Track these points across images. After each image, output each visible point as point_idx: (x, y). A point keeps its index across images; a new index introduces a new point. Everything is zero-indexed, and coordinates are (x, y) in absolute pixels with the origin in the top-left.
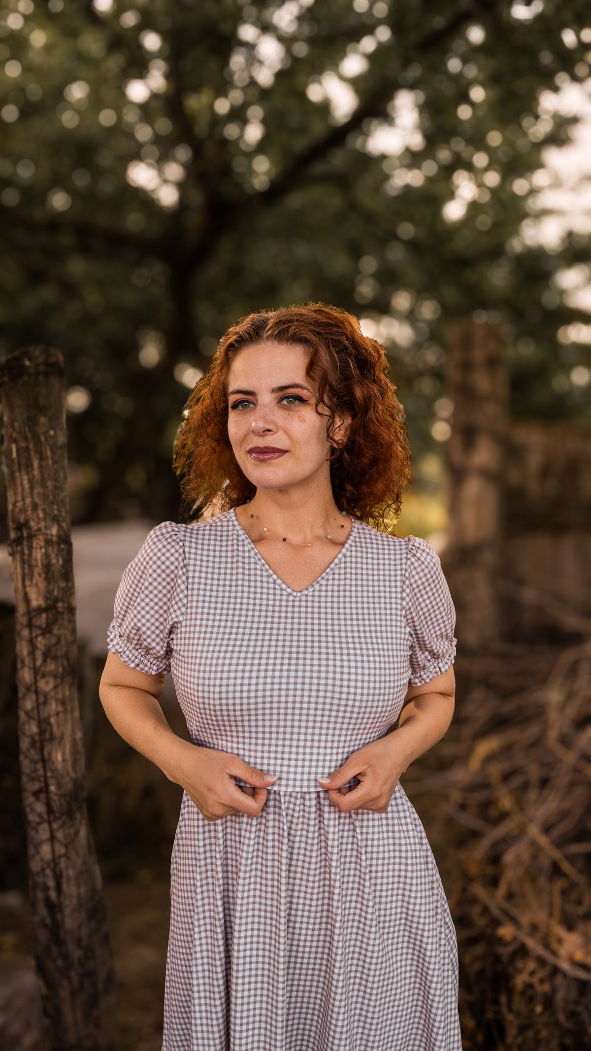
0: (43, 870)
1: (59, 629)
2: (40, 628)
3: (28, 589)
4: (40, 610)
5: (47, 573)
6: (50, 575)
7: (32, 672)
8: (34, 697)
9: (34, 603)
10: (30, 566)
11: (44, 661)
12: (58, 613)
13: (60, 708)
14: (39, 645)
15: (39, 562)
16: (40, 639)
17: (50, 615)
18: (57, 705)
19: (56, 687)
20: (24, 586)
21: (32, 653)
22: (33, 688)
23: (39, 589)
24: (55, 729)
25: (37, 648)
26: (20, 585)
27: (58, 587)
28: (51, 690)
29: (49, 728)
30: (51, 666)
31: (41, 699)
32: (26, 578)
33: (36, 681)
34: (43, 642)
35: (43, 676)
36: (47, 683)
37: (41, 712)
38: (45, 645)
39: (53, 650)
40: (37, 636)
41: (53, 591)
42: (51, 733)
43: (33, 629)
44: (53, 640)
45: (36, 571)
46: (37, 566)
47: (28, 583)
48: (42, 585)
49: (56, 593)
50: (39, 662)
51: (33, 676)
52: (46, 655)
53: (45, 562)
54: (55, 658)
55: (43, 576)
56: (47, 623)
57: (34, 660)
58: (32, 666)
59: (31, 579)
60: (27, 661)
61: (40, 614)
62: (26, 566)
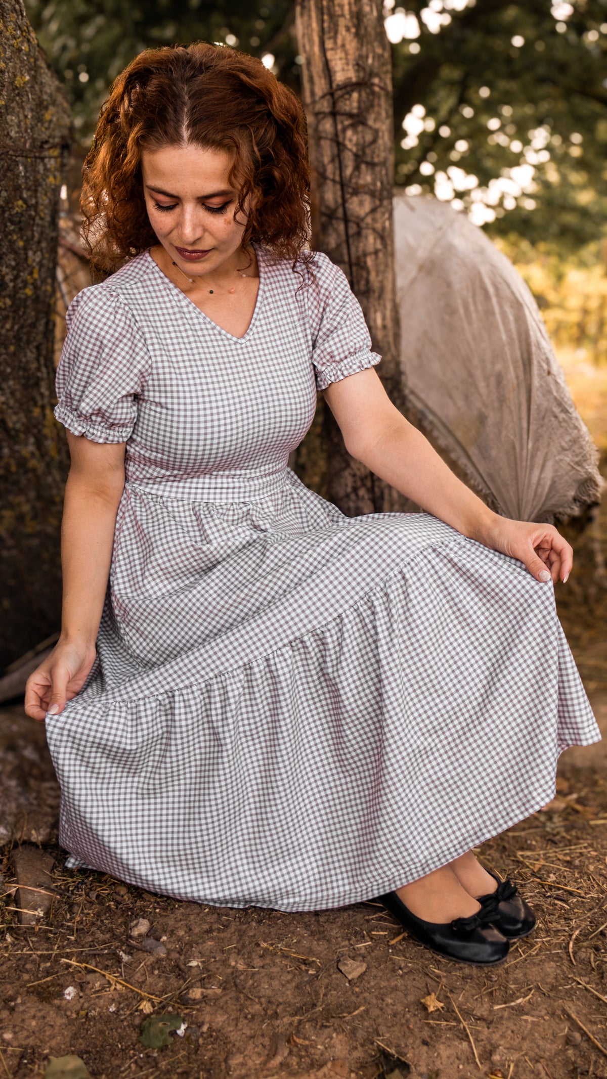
0: (355, 490)
1: (375, 120)
2: (350, 115)
3: (329, 55)
4: (349, 87)
5: (358, 26)
6: (363, 31)
7: (338, 187)
8: (341, 227)
9: (340, 77)
10: (332, 16)
11: (357, 168)
12: (373, 93)
13: (379, 245)
14: (349, 145)
15: (346, 8)
16: (349, 133)
17: (364, 94)
18: (375, 239)
19: (373, 210)
20: (323, 50)
21: (338, 158)
22: (340, 213)
23: (346, 54)
24: (373, 276)
25: (345, 146)
26: (316, 49)
27: (374, 51)
28: (367, 214)
29: (364, 274)
30: (367, 178)
31: (353, 229)
32: (326, 36)
33: (344, 201)
34: (355, 139)
35: (356, 192)
36: (361, 203)
37: (353, 249)
38: (357, 144)
39: (368, 151)
40: (344, 130)
41: (367, 57)
42: (368, 282)
43: (339, 118)
44: (369, 137)
45: (342, 22)
46: (343, 15)
47: (329, 44)
48: (352, 45)
49: (370, 61)
50: (348, 171)
51: (339, 193)
52: (359, 159)
53: (354, 9)
54: (372, 165)
55: (353, 30)
56: (359, 108)
57: (341, 168)
58: (337, 178)
59: (335, 38)
60: (330, 170)
61: (349, 93)
62: (326, 17)
